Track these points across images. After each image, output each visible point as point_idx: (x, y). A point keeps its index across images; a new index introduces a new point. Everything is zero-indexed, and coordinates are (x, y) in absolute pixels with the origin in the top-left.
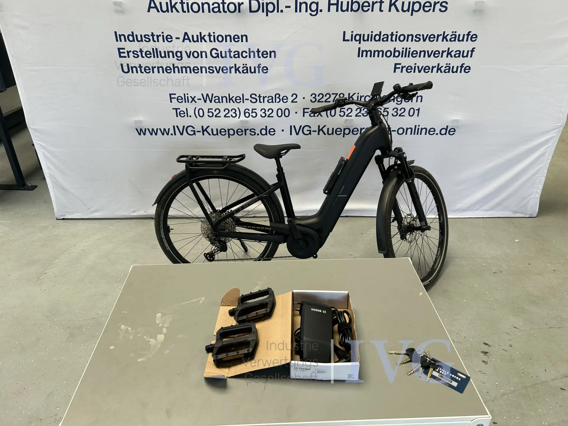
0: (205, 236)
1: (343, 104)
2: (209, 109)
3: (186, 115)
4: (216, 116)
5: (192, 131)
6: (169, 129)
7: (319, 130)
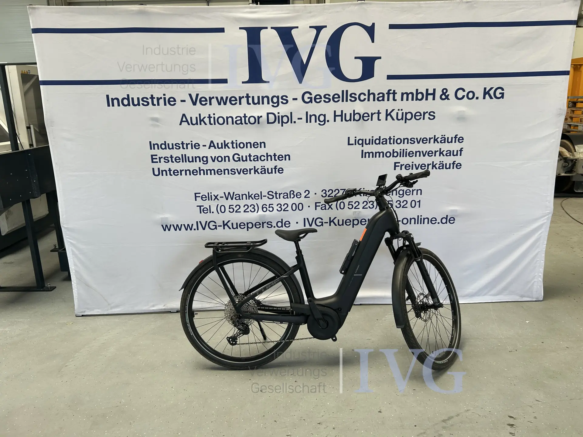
0: (228, 319)
1: (352, 194)
2: (230, 206)
3: (209, 211)
4: (236, 212)
5: (213, 226)
6: (192, 225)
7: (330, 222)
